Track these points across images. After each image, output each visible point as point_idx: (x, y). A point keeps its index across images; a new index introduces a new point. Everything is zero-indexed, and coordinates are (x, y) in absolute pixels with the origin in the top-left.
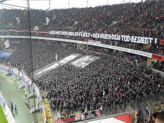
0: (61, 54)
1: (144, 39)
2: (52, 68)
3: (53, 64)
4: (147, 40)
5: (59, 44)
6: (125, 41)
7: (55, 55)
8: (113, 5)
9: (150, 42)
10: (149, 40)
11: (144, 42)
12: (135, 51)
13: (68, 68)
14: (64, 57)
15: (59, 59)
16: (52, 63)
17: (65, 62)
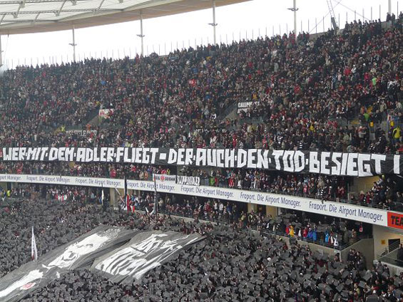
0: (53, 232)
1: (355, 160)
2: (18, 291)
3: (23, 275)
4: (365, 162)
5: (44, 195)
6: (286, 169)
7: (29, 237)
8: (234, 45)
9: (378, 169)
10: (372, 163)
11: (356, 169)
12: (327, 203)
13: (81, 284)
14: (62, 245)
15: (44, 252)
16: (18, 272)
17: (67, 264)
